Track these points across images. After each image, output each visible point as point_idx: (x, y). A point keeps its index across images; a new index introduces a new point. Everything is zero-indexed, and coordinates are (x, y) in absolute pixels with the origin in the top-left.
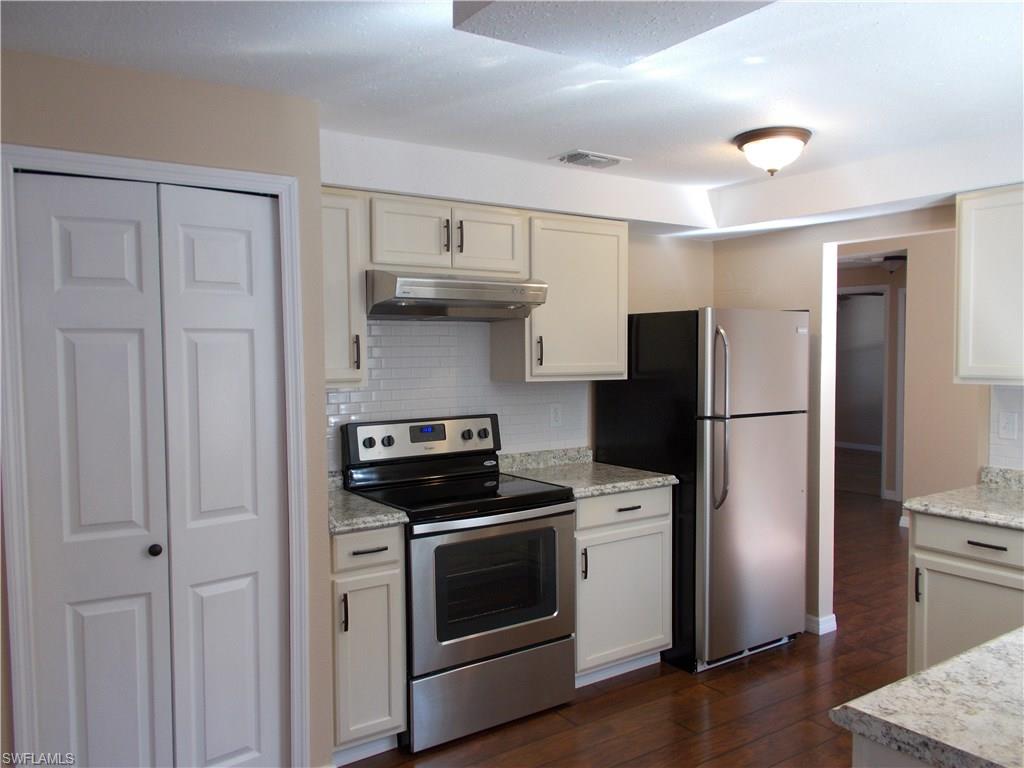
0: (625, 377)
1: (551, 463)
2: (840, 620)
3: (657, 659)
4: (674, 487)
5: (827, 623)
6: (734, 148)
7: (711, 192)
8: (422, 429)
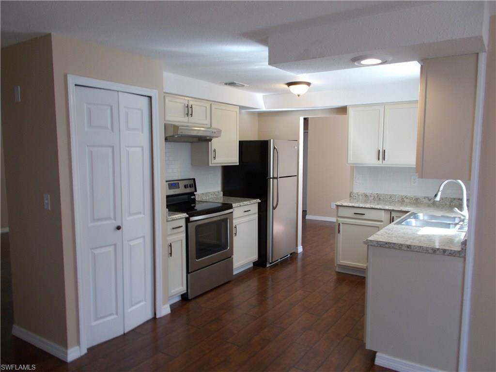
0: (238, 164)
1: (211, 196)
2: (303, 248)
3: (252, 265)
4: (259, 203)
5: (300, 249)
6: (286, 86)
7: (263, 96)
8: (172, 184)
